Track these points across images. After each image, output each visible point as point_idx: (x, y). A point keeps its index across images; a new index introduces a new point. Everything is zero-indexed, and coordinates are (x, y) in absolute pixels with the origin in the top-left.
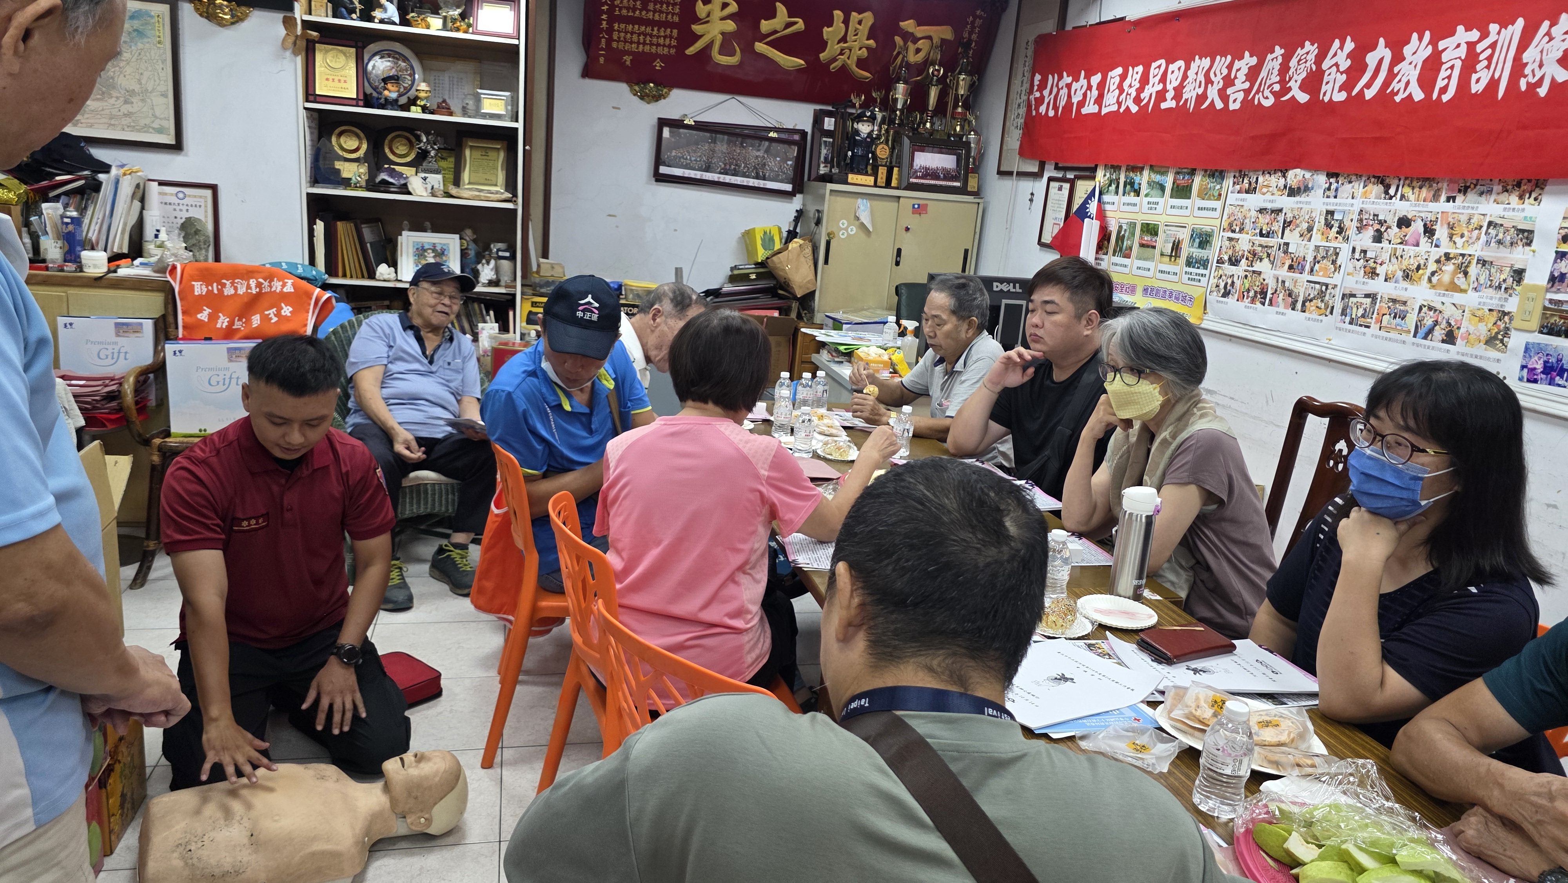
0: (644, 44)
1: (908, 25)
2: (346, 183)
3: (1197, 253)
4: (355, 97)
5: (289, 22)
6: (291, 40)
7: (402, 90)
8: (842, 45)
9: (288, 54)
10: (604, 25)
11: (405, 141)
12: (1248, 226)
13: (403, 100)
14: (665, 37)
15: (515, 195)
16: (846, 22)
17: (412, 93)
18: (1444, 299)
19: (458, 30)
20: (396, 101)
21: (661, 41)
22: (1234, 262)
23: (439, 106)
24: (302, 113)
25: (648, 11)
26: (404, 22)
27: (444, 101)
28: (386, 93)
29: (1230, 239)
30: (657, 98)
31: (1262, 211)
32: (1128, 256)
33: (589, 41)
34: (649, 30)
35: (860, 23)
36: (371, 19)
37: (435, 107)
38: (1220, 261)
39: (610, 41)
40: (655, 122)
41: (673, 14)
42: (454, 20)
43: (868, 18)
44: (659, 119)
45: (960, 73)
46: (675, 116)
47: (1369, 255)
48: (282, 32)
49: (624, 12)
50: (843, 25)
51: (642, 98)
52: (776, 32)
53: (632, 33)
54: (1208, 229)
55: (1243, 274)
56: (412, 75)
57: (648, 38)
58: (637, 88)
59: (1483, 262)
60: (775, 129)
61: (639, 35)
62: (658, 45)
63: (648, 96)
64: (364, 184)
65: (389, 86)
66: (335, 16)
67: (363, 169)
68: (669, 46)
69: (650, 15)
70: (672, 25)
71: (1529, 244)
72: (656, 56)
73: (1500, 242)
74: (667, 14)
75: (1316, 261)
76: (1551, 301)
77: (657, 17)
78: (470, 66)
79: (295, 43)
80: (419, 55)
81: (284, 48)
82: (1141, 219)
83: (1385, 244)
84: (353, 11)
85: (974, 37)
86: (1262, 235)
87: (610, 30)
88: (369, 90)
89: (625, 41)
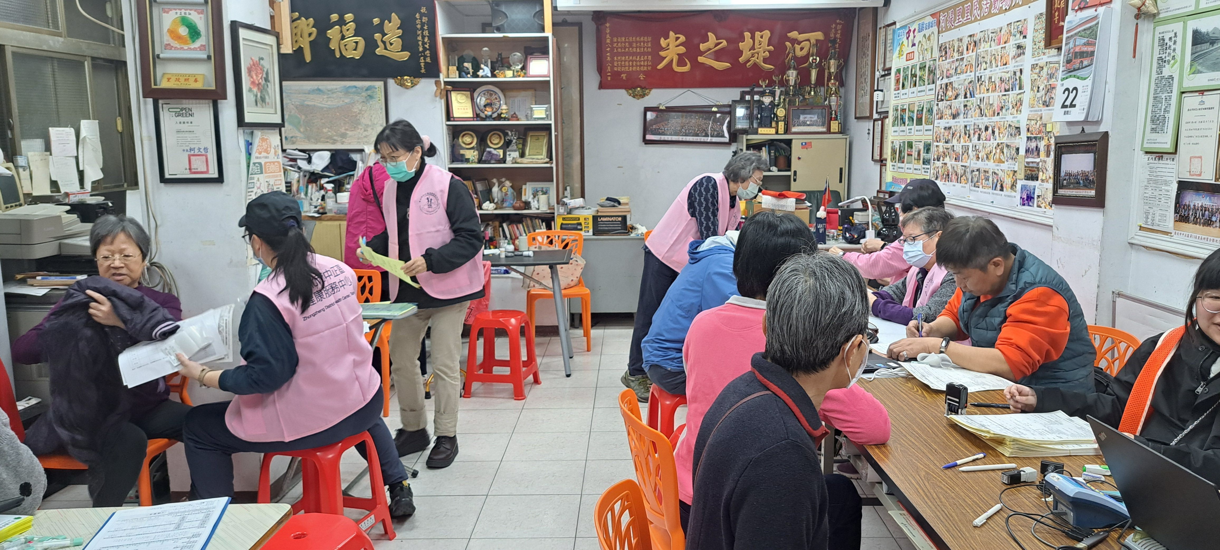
0: (633, 66)
1: (794, 34)
2: (467, 161)
3: (927, 156)
4: (471, 116)
5: (437, 83)
6: (439, 91)
7: (495, 110)
8: (752, 51)
9: (438, 98)
10: (609, 58)
11: (497, 136)
12: (942, 138)
13: (495, 115)
14: (644, 61)
15: (551, 159)
16: (753, 38)
17: (499, 111)
18: (998, 168)
19: (519, 76)
20: (491, 116)
21: (642, 63)
22: (938, 160)
23: (512, 116)
24: (445, 127)
25: (633, 48)
26: (493, 76)
27: (515, 113)
28: (486, 112)
29: (937, 146)
30: (643, 96)
31: (945, 128)
32: (903, 162)
33: (600, 69)
34: (634, 58)
35: (762, 37)
36: (478, 76)
37: (510, 117)
38: (934, 160)
39: (613, 66)
40: (643, 110)
41: (647, 48)
42: (517, 71)
43: (767, 33)
44: (645, 108)
45: (830, 59)
46: (654, 105)
47: (977, 148)
48: (435, 88)
49: (619, 50)
50: (751, 40)
51: (634, 97)
52: (710, 49)
53: (625, 61)
54: (929, 142)
55: (941, 165)
56: (500, 101)
57: (634, 63)
58: (630, 92)
59: (1008, 146)
60: (716, 106)
61: (629, 61)
62: (641, 66)
63: (637, 95)
64: (476, 161)
65: (487, 109)
66: (460, 77)
67: (476, 153)
68: (647, 66)
69: (635, 50)
70: (648, 54)
71: (1020, 134)
72: (641, 72)
73: (1011, 135)
74: (644, 48)
75: (963, 154)
76: (1028, 163)
77: (638, 50)
78: (530, 93)
79: (441, 93)
80: (502, 90)
81: (436, 96)
82: (907, 139)
83: (981, 141)
84: (469, 73)
85: (838, 36)
86: (946, 142)
87: (612, 61)
88: (478, 112)
89: (621, 66)
